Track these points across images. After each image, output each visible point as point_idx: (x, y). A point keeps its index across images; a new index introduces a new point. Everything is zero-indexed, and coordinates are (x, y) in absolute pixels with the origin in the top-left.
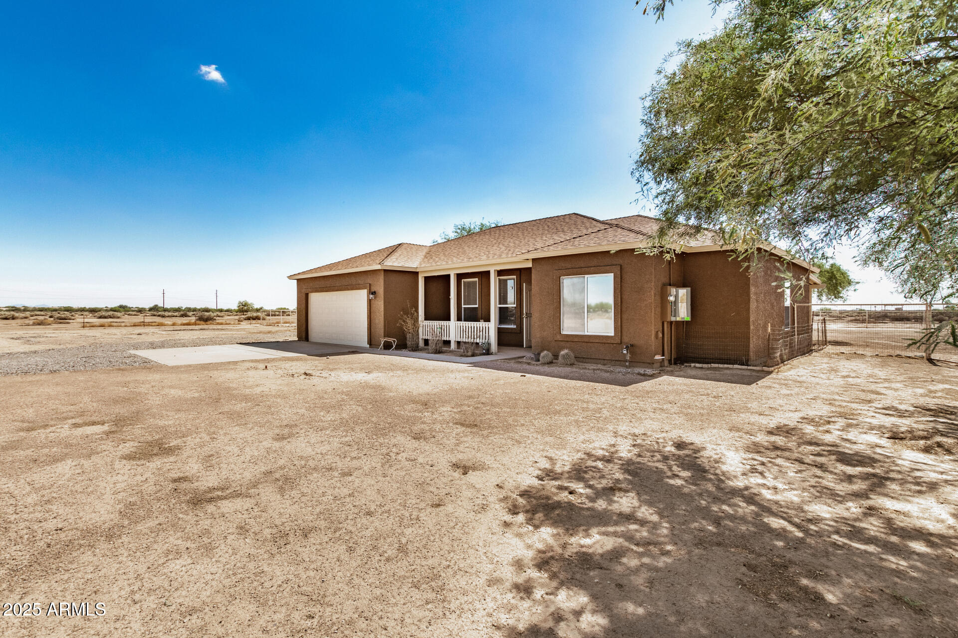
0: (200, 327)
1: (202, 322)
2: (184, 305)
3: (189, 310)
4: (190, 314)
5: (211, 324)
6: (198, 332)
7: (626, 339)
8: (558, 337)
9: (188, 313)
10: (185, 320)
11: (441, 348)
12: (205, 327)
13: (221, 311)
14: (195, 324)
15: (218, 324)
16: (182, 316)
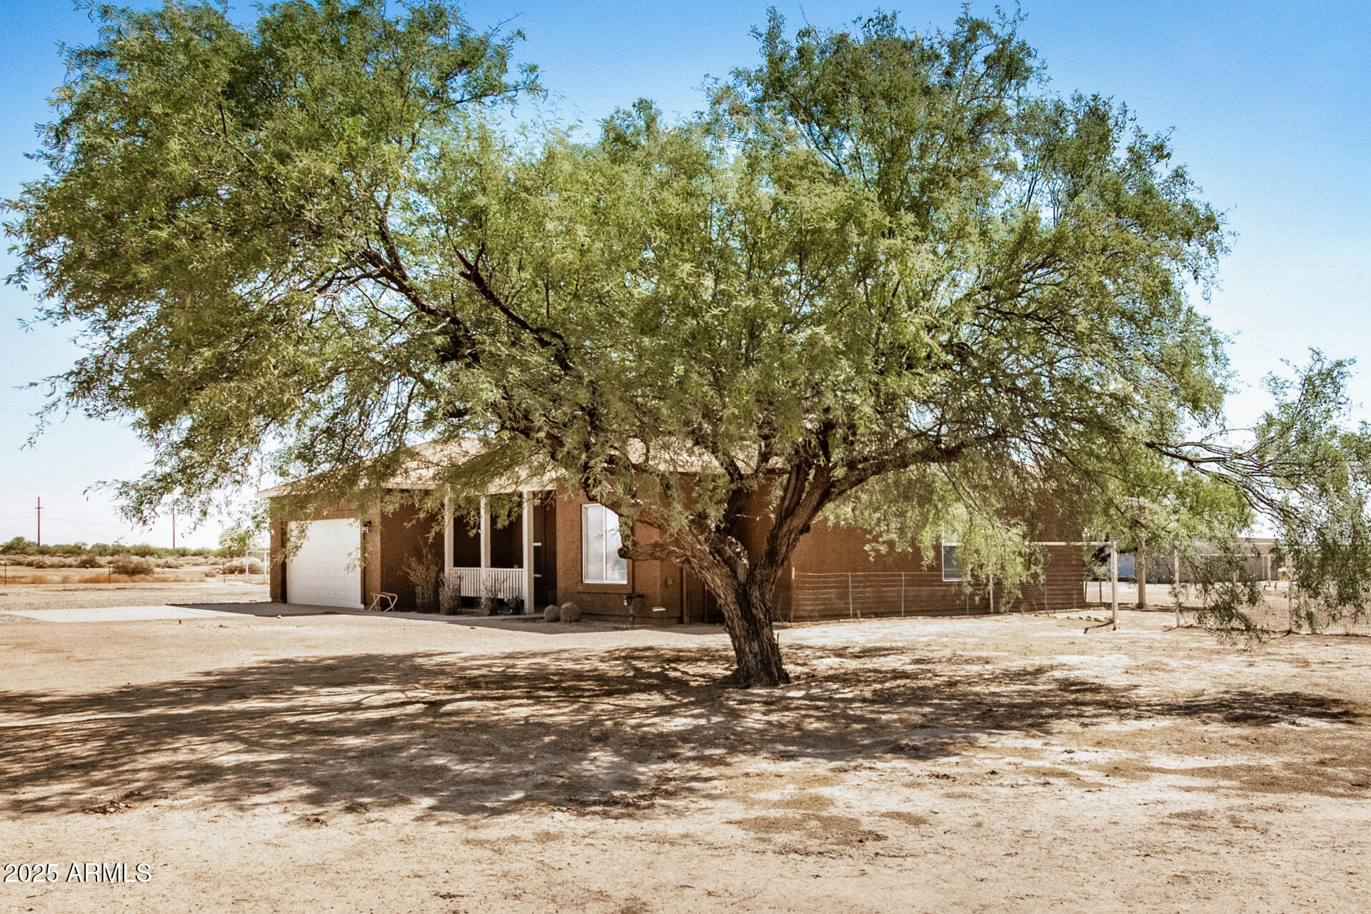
0: (118, 585)
1: (124, 577)
2: (90, 541)
3: (103, 550)
4: (103, 560)
5: (143, 580)
6: (111, 593)
7: (638, 590)
8: (580, 588)
9: (98, 559)
10: (90, 572)
11: (464, 607)
12: (130, 585)
13: (183, 553)
14: (109, 581)
15: (158, 580)
16: (83, 565)
